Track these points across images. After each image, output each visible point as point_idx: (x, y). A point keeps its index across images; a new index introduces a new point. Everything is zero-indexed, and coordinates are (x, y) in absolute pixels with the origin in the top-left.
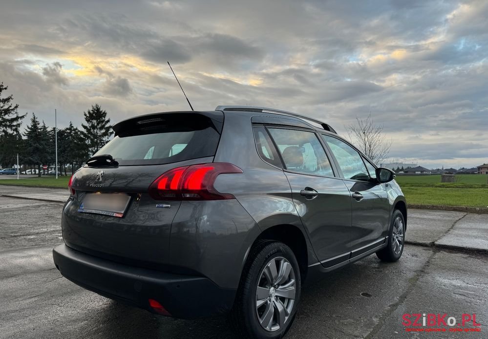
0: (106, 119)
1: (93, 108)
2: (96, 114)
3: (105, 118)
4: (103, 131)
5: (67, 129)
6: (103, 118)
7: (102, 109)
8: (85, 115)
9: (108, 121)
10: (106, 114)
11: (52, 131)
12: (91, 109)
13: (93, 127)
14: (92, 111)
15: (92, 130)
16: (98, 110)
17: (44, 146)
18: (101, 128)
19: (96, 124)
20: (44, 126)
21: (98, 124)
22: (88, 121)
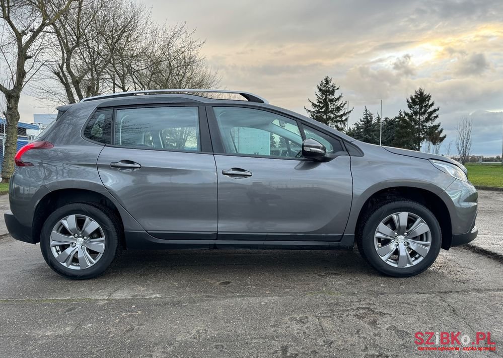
0: (430, 103)
1: (416, 93)
2: (419, 99)
3: (428, 101)
4: (426, 116)
5: (397, 118)
6: (427, 102)
7: (426, 93)
8: (408, 101)
9: (432, 104)
10: (430, 97)
11: (384, 121)
12: (413, 94)
13: (416, 113)
14: (415, 96)
15: (414, 117)
16: (421, 94)
17: (373, 136)
18: (424, 113)
19: (418, 110)
20: (379, 118)
21: (421, 109)
22: (410, 107)
